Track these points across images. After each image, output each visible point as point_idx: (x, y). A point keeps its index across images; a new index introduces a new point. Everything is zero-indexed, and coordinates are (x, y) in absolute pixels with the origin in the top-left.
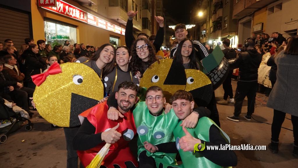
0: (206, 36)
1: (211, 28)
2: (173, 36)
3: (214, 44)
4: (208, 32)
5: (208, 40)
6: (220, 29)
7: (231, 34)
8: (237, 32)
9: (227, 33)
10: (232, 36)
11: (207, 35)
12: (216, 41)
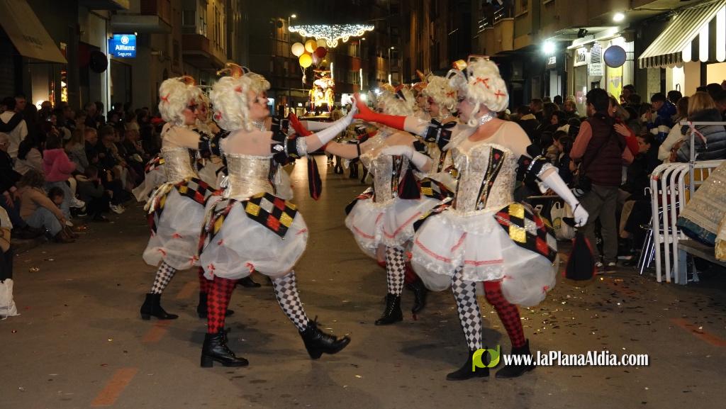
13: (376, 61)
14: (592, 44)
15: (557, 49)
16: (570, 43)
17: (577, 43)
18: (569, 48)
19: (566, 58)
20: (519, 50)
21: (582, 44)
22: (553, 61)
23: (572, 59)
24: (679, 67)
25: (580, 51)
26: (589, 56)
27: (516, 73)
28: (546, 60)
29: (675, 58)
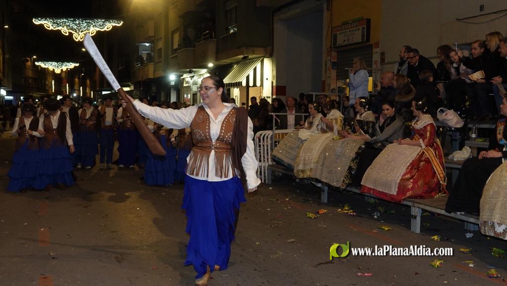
0: (156, 60)
1: (173, 33)
2: (35, 57)
3: (185, 85)
4: (161, 45)
5: (165, 71)
6: (211, 37)
7: (254, 53)
8: (269, 48)
9: (239, 48)
10: (253, 61)
11: (160, 57)
12: (192, 75)
13: (74, 81)
14: (193, 77)
15: (176, 78)
16: (182, 76)
17: (185, 76)
18: (182, 78)
19: (180, 82)
20: (157, 78)
21: (188, 76)
22: (173, 83)
23: (182, 83)
24: (237, 88)
25: (187, 80)
26: (191, 82)
27: (154, 88)
28: (169, 83)
29: (238, 85)
